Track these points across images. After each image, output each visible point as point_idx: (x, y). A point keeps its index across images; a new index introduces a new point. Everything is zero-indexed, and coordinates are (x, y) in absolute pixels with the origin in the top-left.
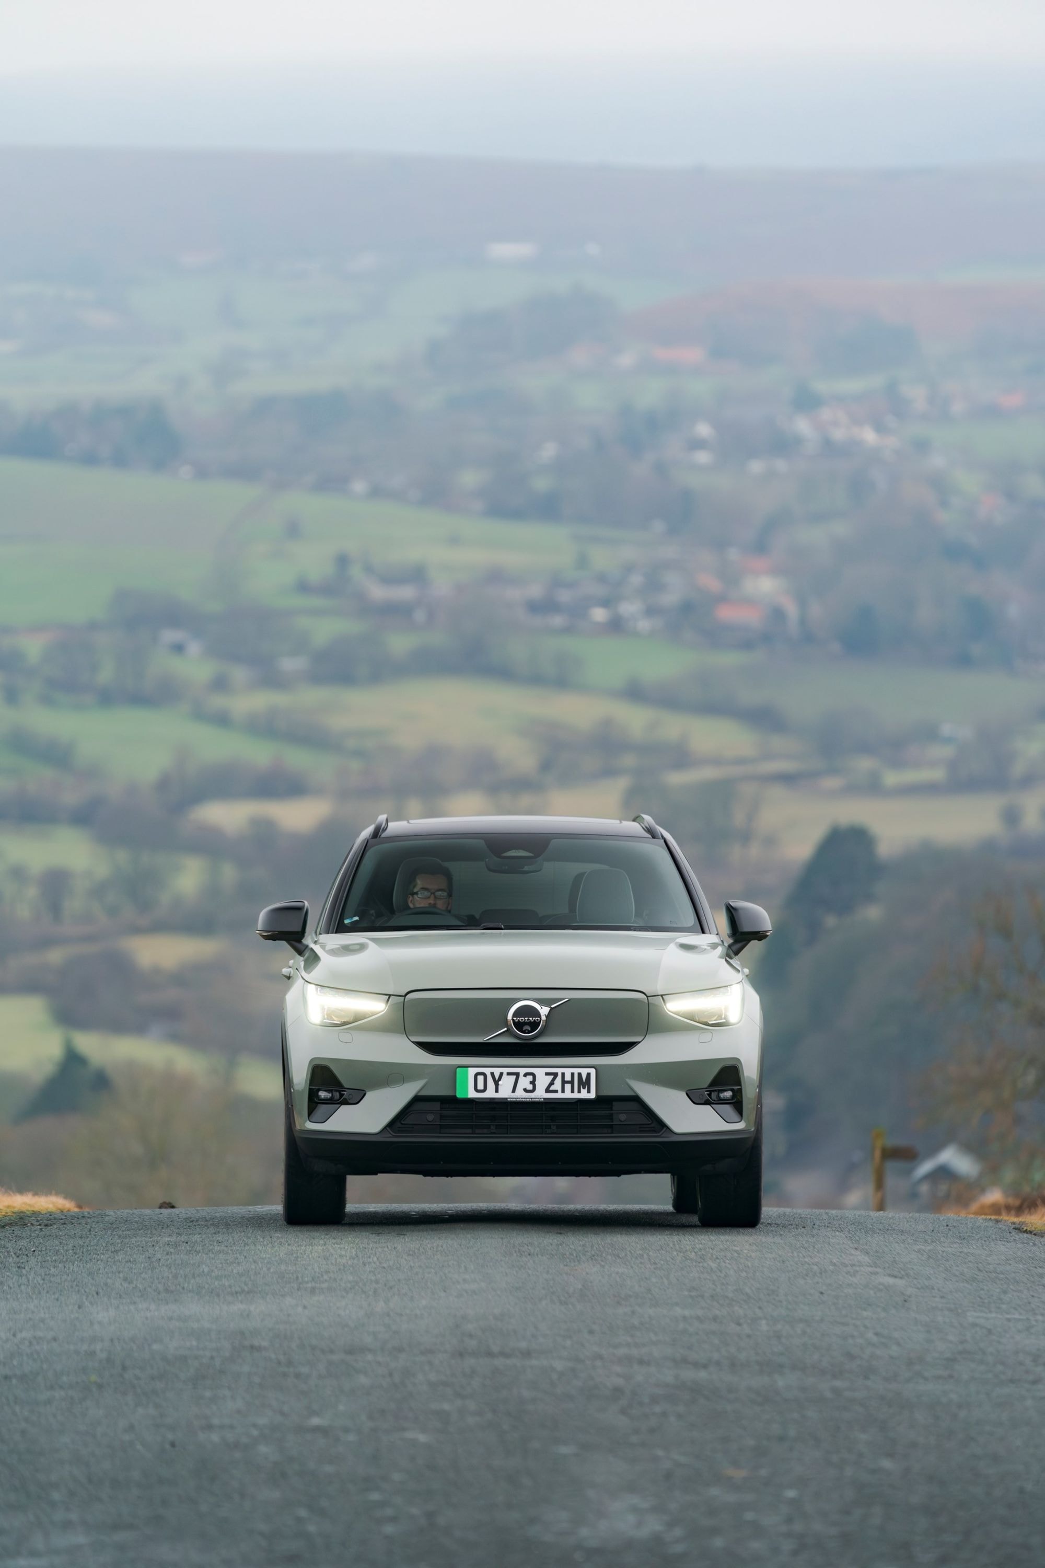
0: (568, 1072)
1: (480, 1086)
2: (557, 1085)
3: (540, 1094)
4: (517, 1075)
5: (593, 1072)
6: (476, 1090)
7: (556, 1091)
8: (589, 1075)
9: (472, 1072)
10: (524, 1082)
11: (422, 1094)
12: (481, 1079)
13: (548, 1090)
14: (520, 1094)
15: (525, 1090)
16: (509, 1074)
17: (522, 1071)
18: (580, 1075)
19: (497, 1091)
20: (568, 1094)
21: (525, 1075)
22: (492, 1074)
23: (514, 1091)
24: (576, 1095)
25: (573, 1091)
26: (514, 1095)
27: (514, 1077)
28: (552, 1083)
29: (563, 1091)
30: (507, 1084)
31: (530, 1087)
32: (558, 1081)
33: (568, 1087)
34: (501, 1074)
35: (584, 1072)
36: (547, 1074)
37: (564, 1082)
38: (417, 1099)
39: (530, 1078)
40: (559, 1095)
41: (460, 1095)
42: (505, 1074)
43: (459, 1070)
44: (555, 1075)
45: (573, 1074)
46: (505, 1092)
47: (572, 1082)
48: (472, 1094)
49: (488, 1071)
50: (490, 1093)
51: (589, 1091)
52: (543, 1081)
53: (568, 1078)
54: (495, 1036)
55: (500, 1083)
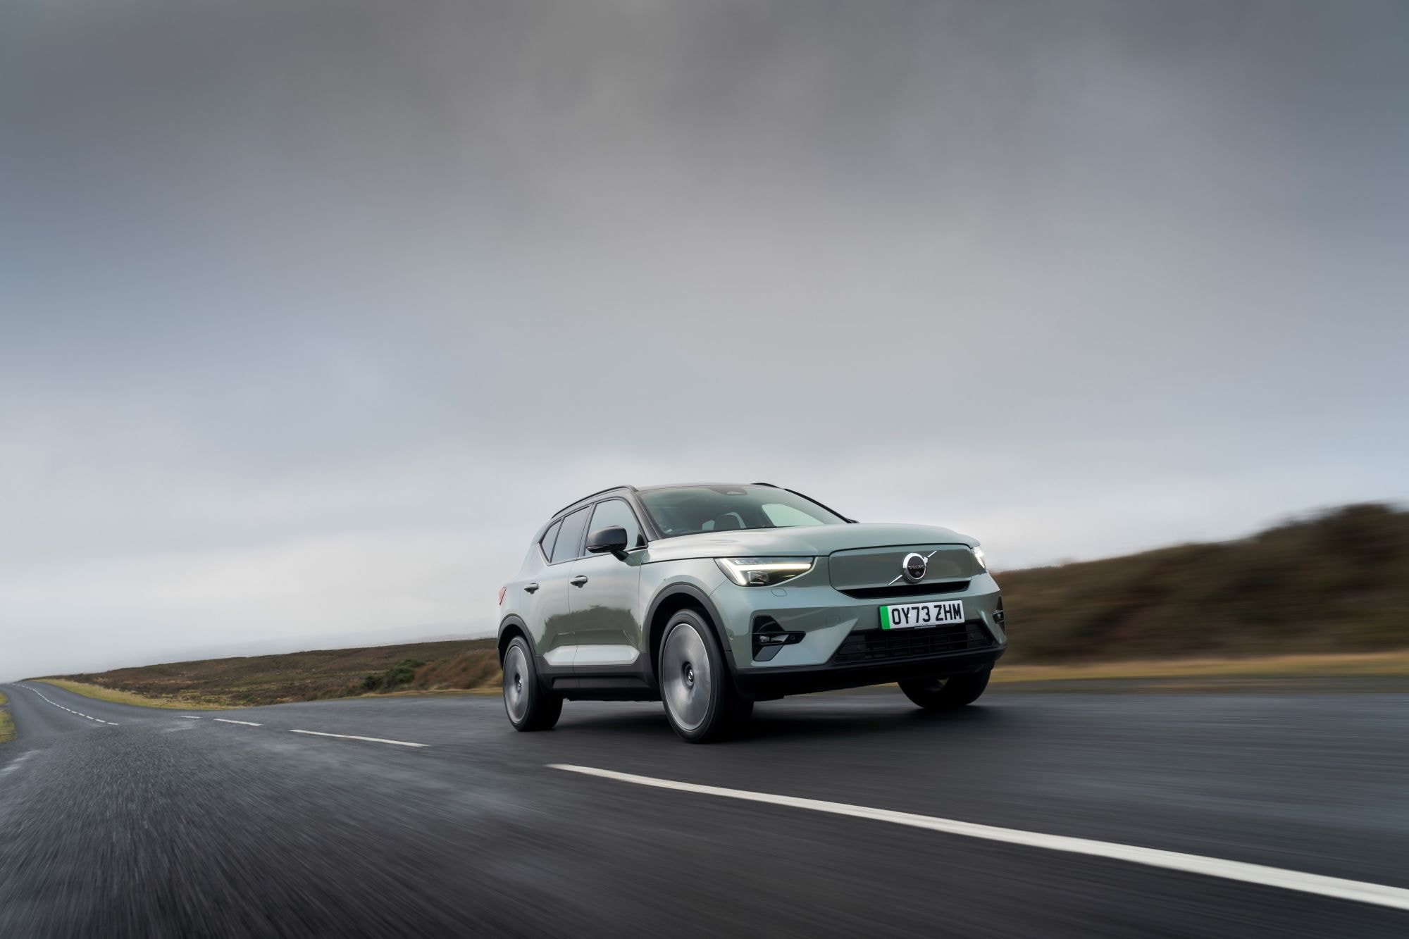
0: (947, 603)
1: (897, 620)
2: (942, 616)
3: (933, 622)
4: (918, 608)
5: (960, 602)
6: (895, 623)
7: (942, 619)
8: (959, 605)
9: (890, 608)
10: (923, 614)
11: (855, 629)
12: (896, 613)
13: (937, 619)
14: (921, 623)
15: (924, 620)
16: (913, 608)
17: (920, 605)
18: (954, 605)
19: (907, 622)
20: (949, 621)
21: (923, 608)
22: (902, 609)
23: (917, 621)
24: (954, 621)
25: (951, 619)
26: (918, 624)
27: (916, 611)
28: (939, 613)
29: (946, 619)
30: (912, 614)
31: (927, 618)
32: (942, 611)
33: (948, 615)
34: (908, 609)
35: (956, 603)
36: (935, 607)
37: (946, 612)
38: (853, 633)
39: (926, 610)
40: (944, 621)
41: (884, 627)
42: (910, 609)
43: (881, 608)
44: (940, 607)
45: (950, 605)
46: (912, 623)
47: (950, 612)
48: (892, 626)
49: (899, 607)
50: (903, 625)
51: (960, 618)
52: (934, 612)
53: (947, 609)
54: (896, 581)
55: (909, 615)
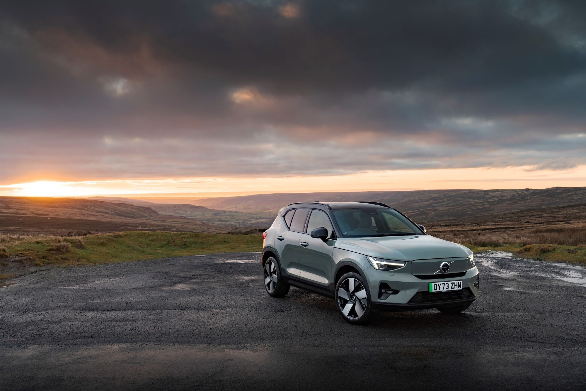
0: (456, 282)
1: (435, 288)
2: (453, 287)
3: (450, 289)
4: (444, 284)
6: (435, 290)
7: (453, 288)
8: (461, 282)
9: (433, 284)
10: (446, 286)
11: (418, 291)
12: (435, 286)
14: (445, 289)
15: (446, 288)
16: (442, 284)
17: (445, 283)
19: (439, 289)
21: (446, 284)
22: (438, 284)
23: (443, 289)
24: (458, 289)
28: (452, 286)
29: (455, 288)
30: (442, 286)
31: (447, 287)
33: (456, 286)
34: (440, 284)
35: (459, 282)
36: (451, 283)
37: (455, 285)
38: (418, 293)
39: (447, 285)
40: (454, 289)
41: (430, 291)
43: (430, 283)
44: (453, 283)
46: (441, 289)
47: (457, 285)
48: (433, 291)
49: (437, 283)
50: (438, 290)
51: (461, 288)
52: (450, 285)
54: (437, 273)
55: (440, 287)
